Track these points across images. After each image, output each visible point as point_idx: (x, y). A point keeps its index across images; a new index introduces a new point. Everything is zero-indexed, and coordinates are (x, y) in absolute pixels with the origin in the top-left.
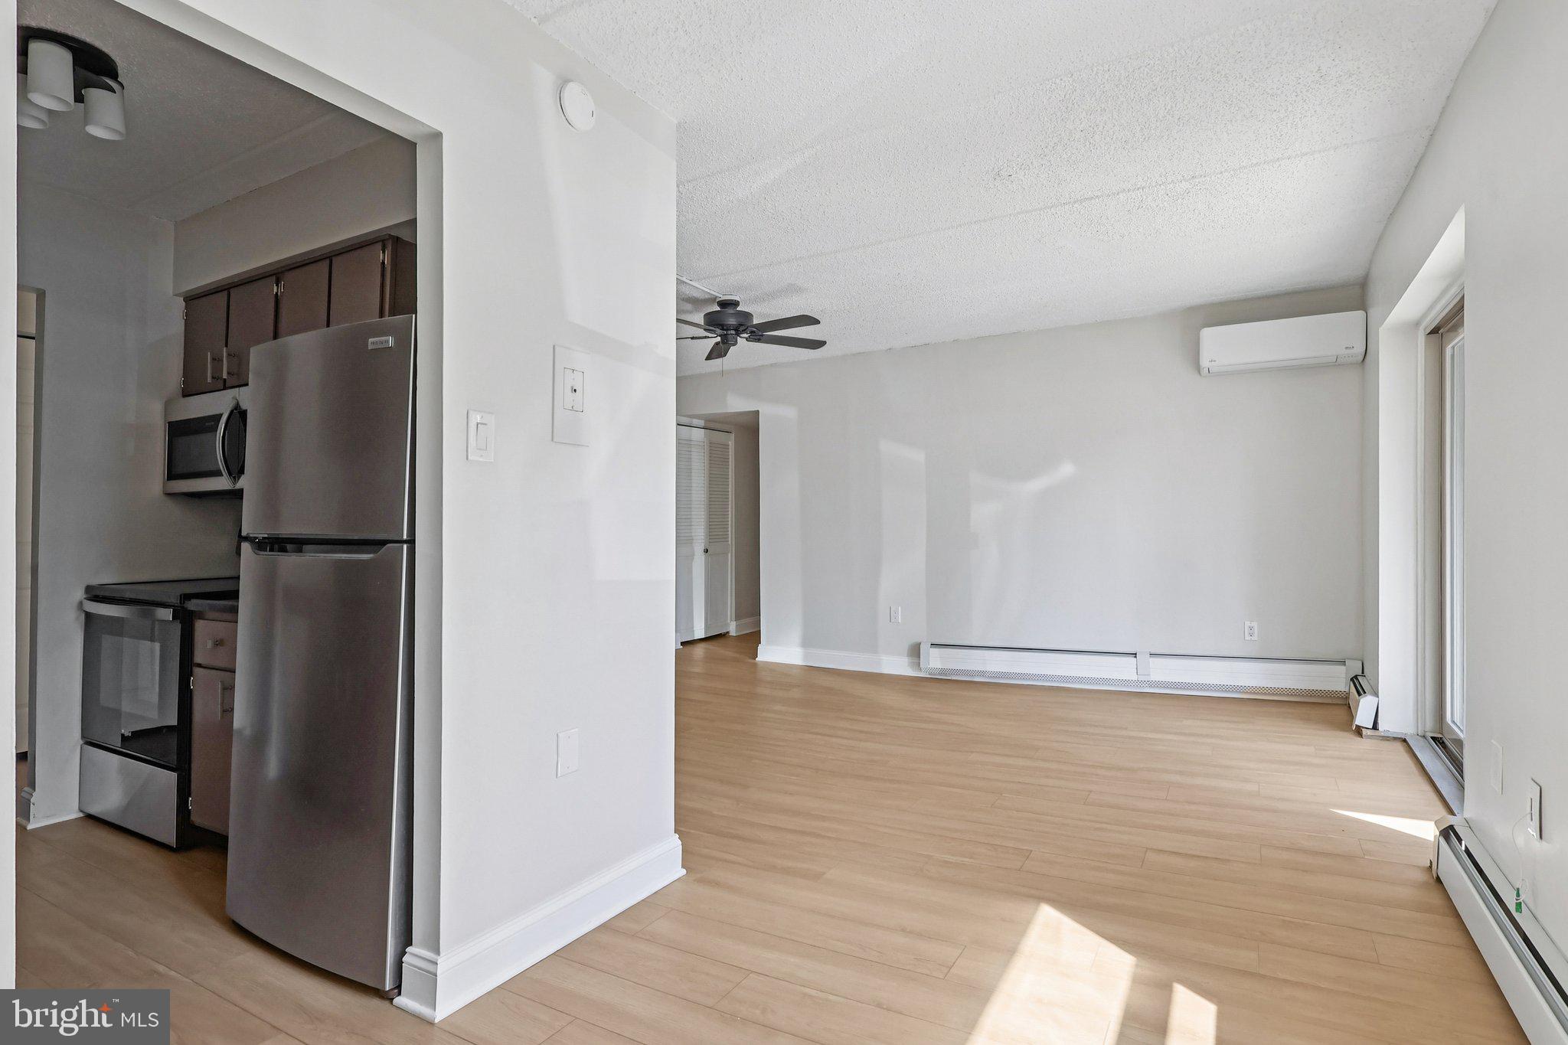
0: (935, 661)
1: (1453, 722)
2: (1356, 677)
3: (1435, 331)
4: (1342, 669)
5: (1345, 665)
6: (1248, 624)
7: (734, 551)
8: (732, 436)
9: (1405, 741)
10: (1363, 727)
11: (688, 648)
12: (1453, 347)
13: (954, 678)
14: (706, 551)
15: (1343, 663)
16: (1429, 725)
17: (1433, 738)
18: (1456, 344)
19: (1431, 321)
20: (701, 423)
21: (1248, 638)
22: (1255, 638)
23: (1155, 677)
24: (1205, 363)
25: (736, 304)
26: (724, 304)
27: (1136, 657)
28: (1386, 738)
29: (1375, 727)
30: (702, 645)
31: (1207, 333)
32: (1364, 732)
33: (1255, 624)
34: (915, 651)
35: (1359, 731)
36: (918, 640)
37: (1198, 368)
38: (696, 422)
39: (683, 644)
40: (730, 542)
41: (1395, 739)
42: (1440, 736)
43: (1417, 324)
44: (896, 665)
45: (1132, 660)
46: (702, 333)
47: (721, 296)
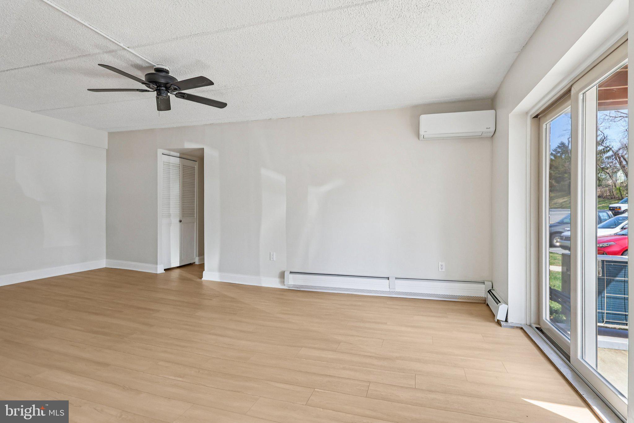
0: (292, 281)
1: (546, 319)
2: (490, 290)
3: (536, 117)
4: (483, 286)
5: (484, 284)
6: (440, 263)
7: (198, 222)
8: (197, 163)
9: (522, 328)
10: (502, 321)
11: (169, 272)
12: (546, 124)
13: (302, 289)
14: (181, 221)
15: (484, 283)
16: (533, 319)
17: (537, 328)
18: (548, 123)
19: (534, 112)
20: (178, 155)
21: (440, 270)
22: (444, 270)
23: (398, 290)
24: (422, 133)
25: (167, 72)
26: (159, 70)
27: (389, 279)
28: (513, 327)
29: (506, 321)
30: (178, 271)
31: (423, 118)
32: (502, 323)
33: (444, 264)
34: (282, 275)
35: (499, 323)
36: (283, 269)
37: (418, 136)
38: (172, 153)
39: (165, 270)
40: (195, 217)
41: (517, 327)
42: (540, 327)
43: (527, 113)
44: (273, 283)
45: (387, 281)
46: (144, 87)
47: (156, 65)
